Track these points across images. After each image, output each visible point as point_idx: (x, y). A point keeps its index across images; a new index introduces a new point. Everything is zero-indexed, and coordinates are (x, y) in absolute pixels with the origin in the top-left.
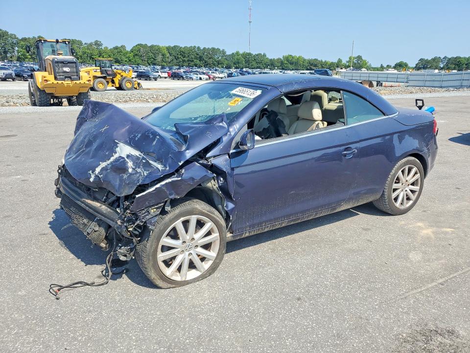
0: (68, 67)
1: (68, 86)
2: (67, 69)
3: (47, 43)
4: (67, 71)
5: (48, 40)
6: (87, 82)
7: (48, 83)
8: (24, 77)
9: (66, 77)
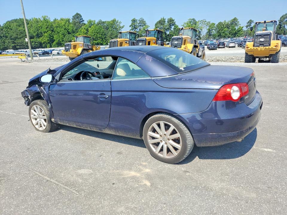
0: (264, 38)
1: (261, 50)
2: (262, 40)
3: (261, 24)
4: (262, 41)
5: (262, 22)
6: (275, 47)
7: (249, 48)
8: (284, 44)
9: (260, 45)
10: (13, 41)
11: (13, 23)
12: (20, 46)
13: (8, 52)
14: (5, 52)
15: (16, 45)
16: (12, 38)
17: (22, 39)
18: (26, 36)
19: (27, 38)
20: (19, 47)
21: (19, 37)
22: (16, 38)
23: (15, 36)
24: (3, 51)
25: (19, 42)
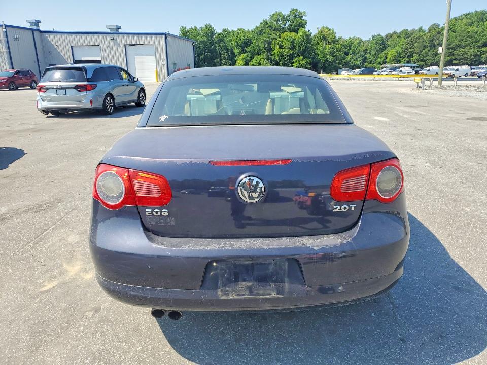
10: (451, 53)
11: (462, 20)
12: (459, 60)
13: (429, 70)
14: (426, 70)
15: (453, 58)
16: (450, 46)
17: (466, 48)
18: (442, 44)
19: (441, 46)
20: (456, 62)
21: (463, 43)
22: (458, 46)
23: (457, 43)
24: (422, 69)
25: (460, 53)
